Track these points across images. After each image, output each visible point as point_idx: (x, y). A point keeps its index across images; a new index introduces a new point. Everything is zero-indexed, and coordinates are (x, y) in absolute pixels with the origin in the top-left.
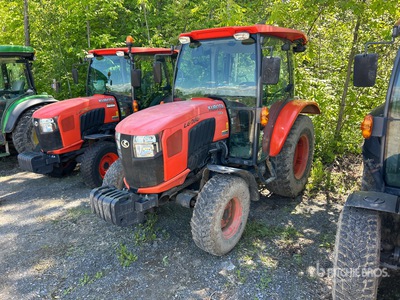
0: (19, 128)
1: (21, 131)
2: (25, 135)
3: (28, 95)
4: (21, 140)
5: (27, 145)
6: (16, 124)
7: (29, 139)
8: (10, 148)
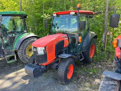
0: (21, 48)
1: (22, 50)
2: (24, 51)
3: (24, 33)
4: (22, 54)
5: (24, 56)
6: (20, 47)
7: (25, 53)
8: (16, 57)
